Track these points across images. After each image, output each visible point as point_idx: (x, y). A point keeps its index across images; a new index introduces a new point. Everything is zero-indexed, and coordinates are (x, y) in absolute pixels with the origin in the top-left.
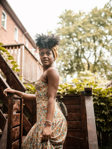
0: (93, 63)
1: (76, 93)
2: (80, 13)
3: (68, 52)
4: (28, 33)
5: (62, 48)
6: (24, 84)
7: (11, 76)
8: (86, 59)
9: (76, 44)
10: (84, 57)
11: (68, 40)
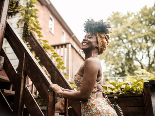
0: (147, 65)
1: (134, 92)
2: (128, 14)
3: (118, 55)
4: (75, 37)
5: (112, 51)
6: (71, 83)
7: (56, 75)
8: (138, 61)
9: (127, 46)
10: (136, 59)
11: (118, 42)
